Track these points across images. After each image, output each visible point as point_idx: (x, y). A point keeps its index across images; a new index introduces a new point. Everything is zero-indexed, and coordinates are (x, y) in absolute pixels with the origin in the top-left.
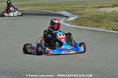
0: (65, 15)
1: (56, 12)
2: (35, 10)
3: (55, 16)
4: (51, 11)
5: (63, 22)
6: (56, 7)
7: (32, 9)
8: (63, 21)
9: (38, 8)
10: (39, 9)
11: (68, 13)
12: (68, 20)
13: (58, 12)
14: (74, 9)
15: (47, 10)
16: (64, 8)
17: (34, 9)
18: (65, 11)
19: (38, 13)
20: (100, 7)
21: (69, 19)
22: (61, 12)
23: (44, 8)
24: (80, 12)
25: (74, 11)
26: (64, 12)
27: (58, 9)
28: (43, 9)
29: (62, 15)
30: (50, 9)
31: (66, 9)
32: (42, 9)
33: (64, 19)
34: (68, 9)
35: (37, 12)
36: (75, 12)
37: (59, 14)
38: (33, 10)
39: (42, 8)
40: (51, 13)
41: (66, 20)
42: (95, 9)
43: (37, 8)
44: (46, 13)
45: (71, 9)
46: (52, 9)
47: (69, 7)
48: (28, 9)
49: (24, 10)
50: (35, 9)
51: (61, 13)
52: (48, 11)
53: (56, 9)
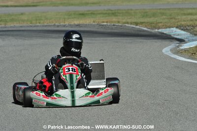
0: (176, 37)
1: (156, 30)
2: (109, 24)
3: (155, 39)
4: (146, 26)
5: (170, 52)
6: (156, 18)
7: (103, 22)
8: (171, 50)
9: (117, 20)
10: (119, 22)
11: (183, 32)
12: (182, 48)
13: (160, 30)
15: (137, 24)
16: (173, 20)
17: (107, 22)
18: (177, 27)
19: (115, 31)
21: (185, 46)
22: (168, 29)
23: (129, 21)
26: (174, 29)
27: (161, 23)
28: (128, 23)
29: (170, 35)
30: (142, 23)
31: (179, 24)
32: (125, 23)
33: (173, 45)
34: (183, 23)
35: (112, 29)
37: (163, 33)
38: (105, 24)
39: (124, 21)
41: (178, 47)
43: (114, 19)
44: (133, 32)
46: (148, 23)
47: (185, 20)
48: (94, 22)
49: (85, 23)
50: (110, 22)
51: (166, 31)
52: (138, 27)
53: (157, 23)
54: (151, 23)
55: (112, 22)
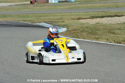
1: (35, 24)
4: (29, 22)
10: (15, 20)
11: (48, 25)
13: (37, 24)
14: (52, 20)
15: (24, 21)
18: (44, 22)
20: (79, 19)
23: (19, 19)
24: (61, 23)
25: (54, 23)
28: (20, 21)
30: (27, 20)
34: (46, 20)
36: (56, 23)
38: (9, 21)
39: (17, 19)
40: (30, 24)
42: (75, 20)
45: (49, 20)
46: (29, 20)
48: (3, 20)
50: (11, 20)
51: (40, 24)
52: (26, 22)
53: (33, 21)
54: (31, 21)
55: (12, 20)
